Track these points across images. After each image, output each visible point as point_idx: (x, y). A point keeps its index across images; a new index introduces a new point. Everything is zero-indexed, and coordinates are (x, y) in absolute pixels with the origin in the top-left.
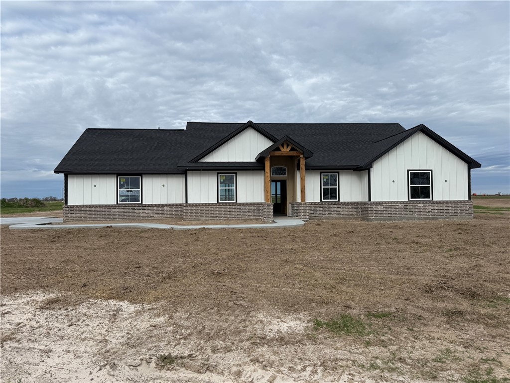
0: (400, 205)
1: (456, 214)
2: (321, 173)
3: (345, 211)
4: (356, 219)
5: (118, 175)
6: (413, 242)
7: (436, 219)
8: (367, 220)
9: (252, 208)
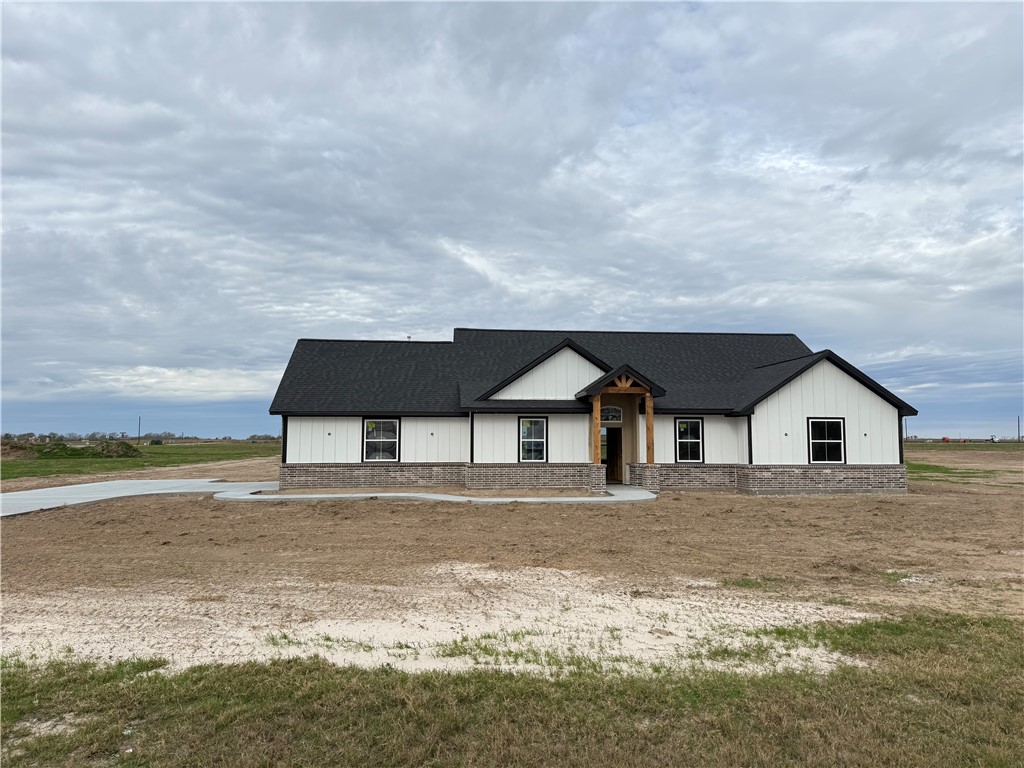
0: (797, 471)
1: (881, 485)
2: (675, 419)
3: (713, 478)
4: (730, 490)
5: (364, 418)
6: (810, 525)
7: (851, 492)
8: (748, 492)
9: (571, 471)
